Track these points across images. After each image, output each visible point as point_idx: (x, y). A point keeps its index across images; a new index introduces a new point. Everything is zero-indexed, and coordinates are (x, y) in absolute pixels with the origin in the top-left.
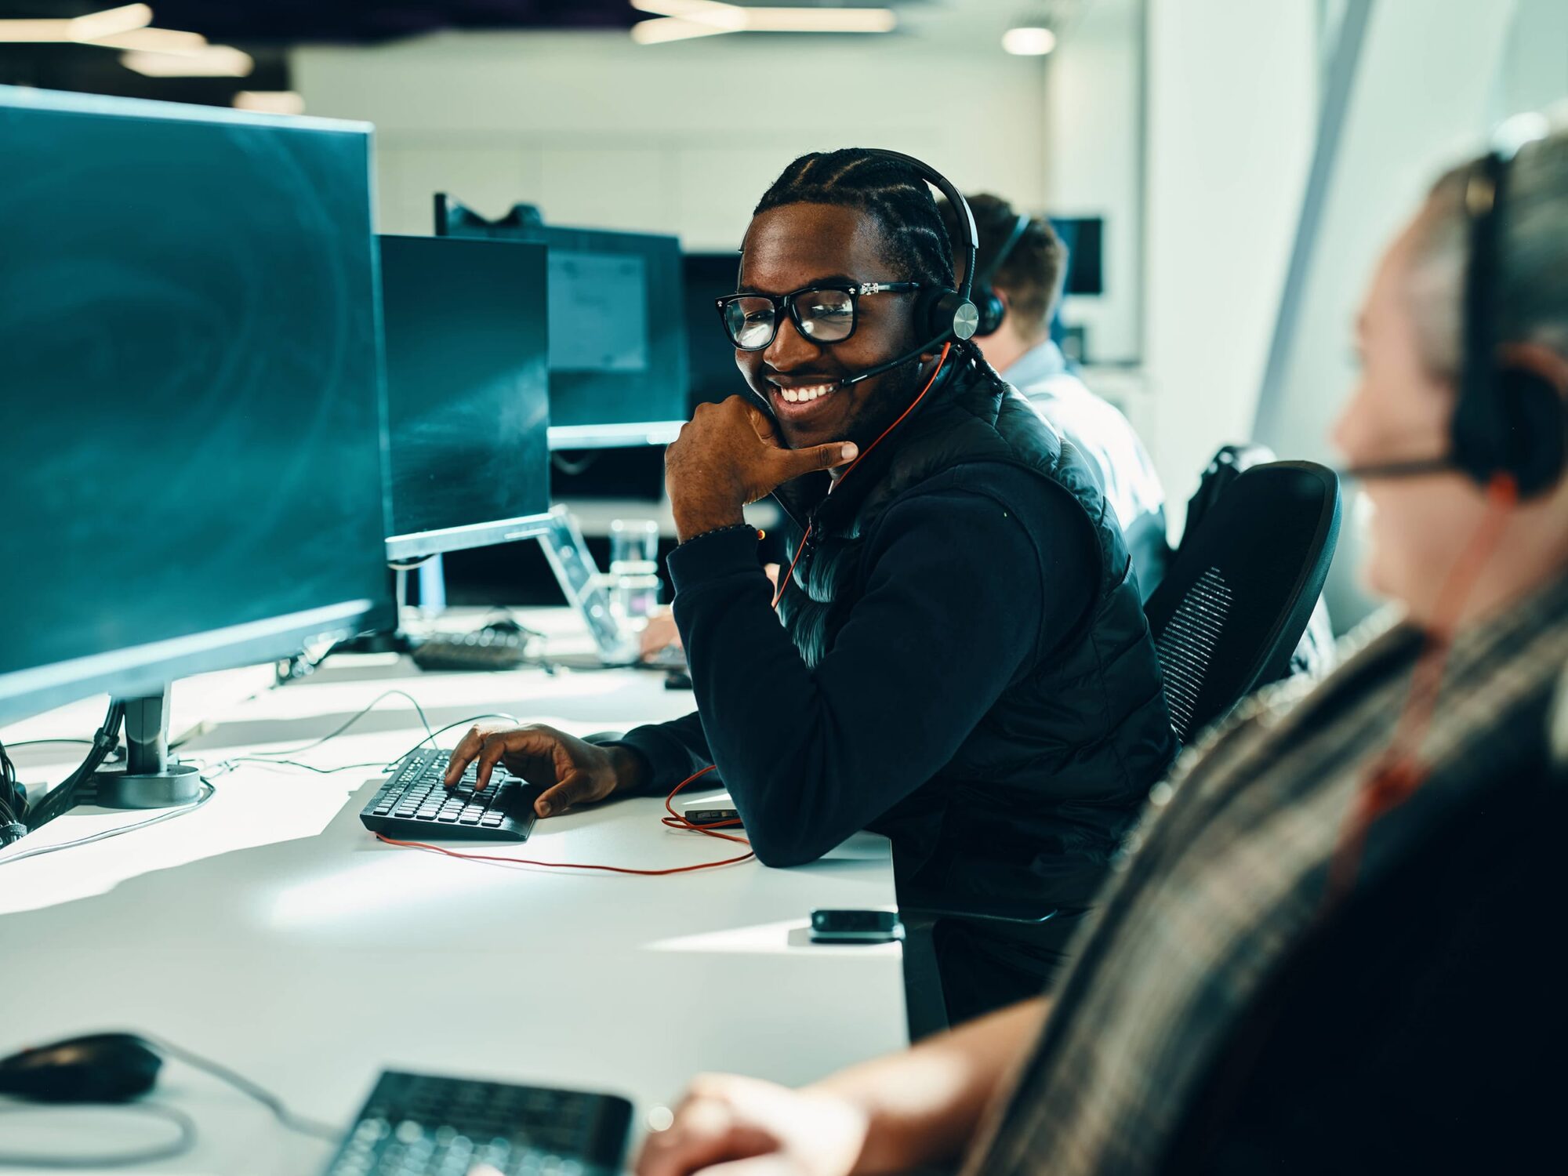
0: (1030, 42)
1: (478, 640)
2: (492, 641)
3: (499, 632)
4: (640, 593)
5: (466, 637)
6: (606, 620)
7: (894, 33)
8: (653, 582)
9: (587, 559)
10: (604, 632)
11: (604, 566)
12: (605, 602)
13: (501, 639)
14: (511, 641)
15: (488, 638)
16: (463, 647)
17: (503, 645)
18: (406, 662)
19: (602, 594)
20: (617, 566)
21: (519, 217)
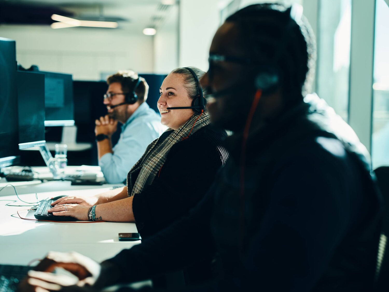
0: (150, 32)
1: (21, 174)
2: (25, 174)
3: (27, 172)
4: (62, 163)
5: (18, 173)
6: (54, 169)
7: (117, 28)
8: (66, 160)
9: (50, 154)
10: (53, 172)
11: (53, 156)
12: (54, 164)
13: (27, 174)
14: (30, 174)
15: (24, 173)
16: (18, 175)
17: (28, 175)
18: (4, 179)
19: (53, 163)
20: (57, 156)
21: (33, 68)
